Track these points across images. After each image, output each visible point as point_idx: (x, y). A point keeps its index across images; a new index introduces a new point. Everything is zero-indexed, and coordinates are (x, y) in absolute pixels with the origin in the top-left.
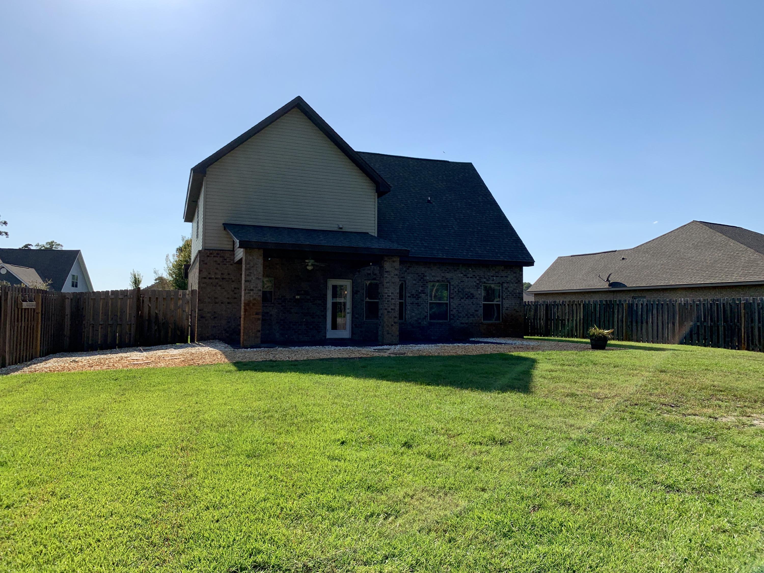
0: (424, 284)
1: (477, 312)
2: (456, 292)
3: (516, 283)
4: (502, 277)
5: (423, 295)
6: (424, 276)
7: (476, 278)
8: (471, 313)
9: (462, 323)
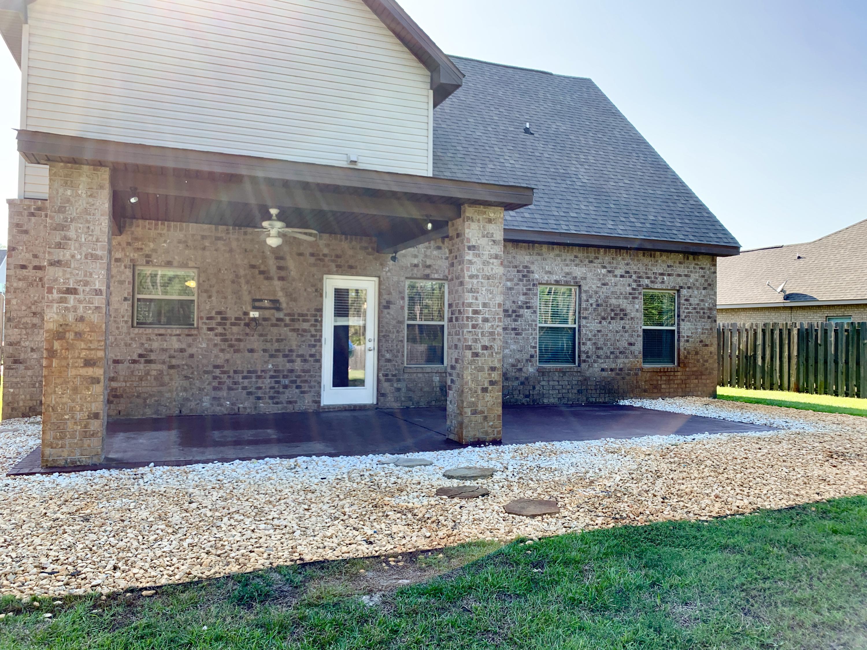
0: (530, 289)
1: (632, 348)
2: (591, 305)
3: (705, 289)
4: (679, 275)
5: (526, 313)
6: (528, 272)
7: (631, 277)
8: (622, 349)
9: (603, 370)
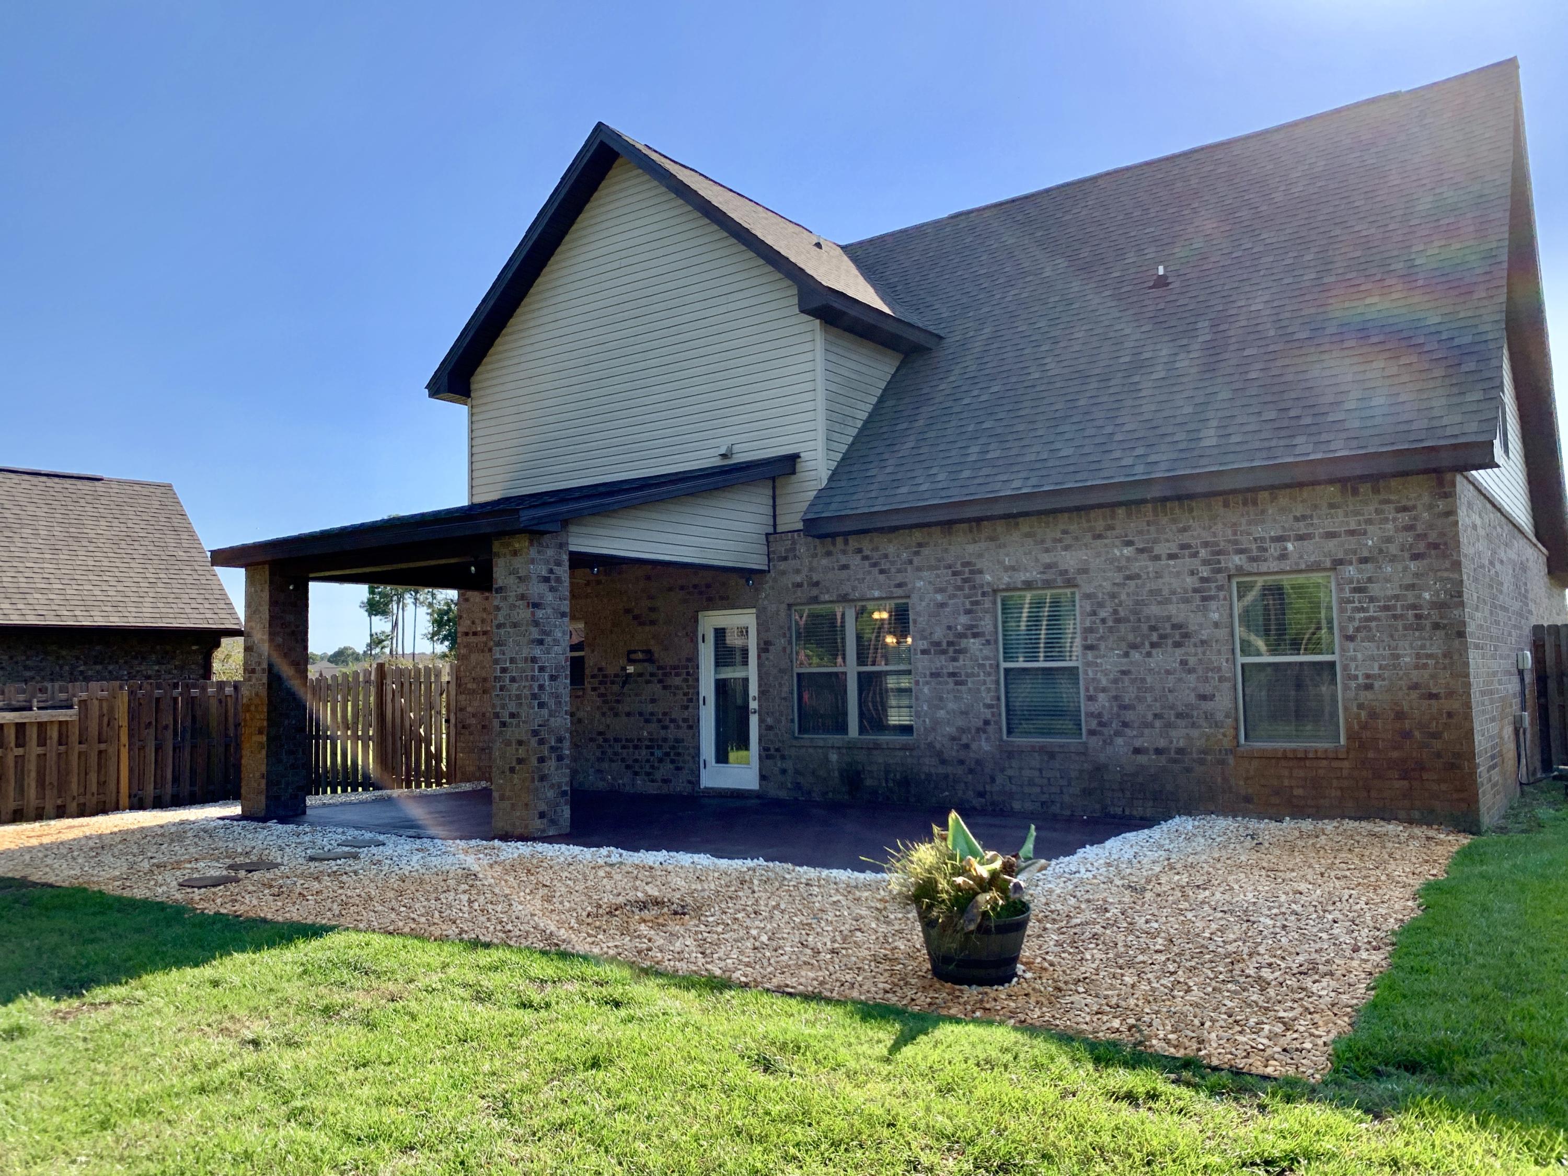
0: (977, 603)
1: (1208, 706)
2: (1103, 621)
3: (1416, 557)
4: (1331, 535)
5: (973, 644)
6: (972, 572)
7: (1195, 555)
8: (1181, 708)
9: (1137, 751)
